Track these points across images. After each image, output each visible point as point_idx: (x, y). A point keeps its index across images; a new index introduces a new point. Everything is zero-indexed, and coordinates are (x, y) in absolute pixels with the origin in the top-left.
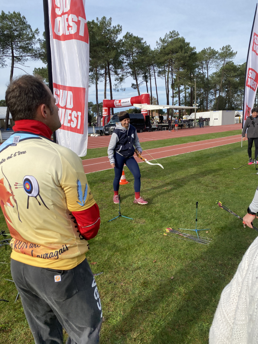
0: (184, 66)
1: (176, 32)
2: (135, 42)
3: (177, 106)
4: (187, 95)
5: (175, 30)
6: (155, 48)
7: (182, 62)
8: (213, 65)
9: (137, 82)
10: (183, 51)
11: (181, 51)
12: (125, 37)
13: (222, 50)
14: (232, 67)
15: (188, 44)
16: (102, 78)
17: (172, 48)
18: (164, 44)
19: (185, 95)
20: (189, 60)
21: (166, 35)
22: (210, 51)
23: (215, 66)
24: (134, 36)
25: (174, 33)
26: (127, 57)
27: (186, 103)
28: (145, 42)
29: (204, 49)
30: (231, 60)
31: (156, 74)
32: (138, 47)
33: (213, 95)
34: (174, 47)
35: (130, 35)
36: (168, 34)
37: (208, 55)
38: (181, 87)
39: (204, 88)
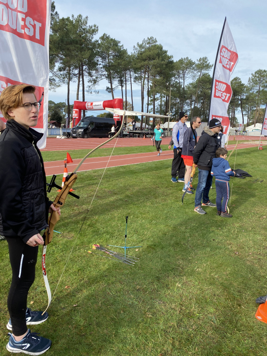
0: (160, 73)
1: (154, 38)
2: (112, 44)
3: (152, 114)
4: (163, 103)
5: (153, 37)
6: (132, 53)
7: (159, 69)
8: (189, 75)
9: (111, 86)
10: (160, 59)
11: (159, 58)
12: (102, 38)
13: (199, 61)
14: (208, 79)
15: (166, 52)
16: (75, 78)
17: (149, 54)
18: (141, 49)
19: (161, 104)
20: (166, 68)
21: (144, 41)
22: (187, 61)
23: (192, 76)
24: (111, 38)
25: (152, 39)
26: (103, 59)
27: (161, 112)
28: (122, 46)
29: (182, 58)
30: (207, 72)
31: (132, 79)
32: (115, 50)
33: (188, 105)
34: (151, 53)
35: (107, 37)
36: (146, 39)
37: (185, 65)
38: (156, 94)
39: (179, 97)
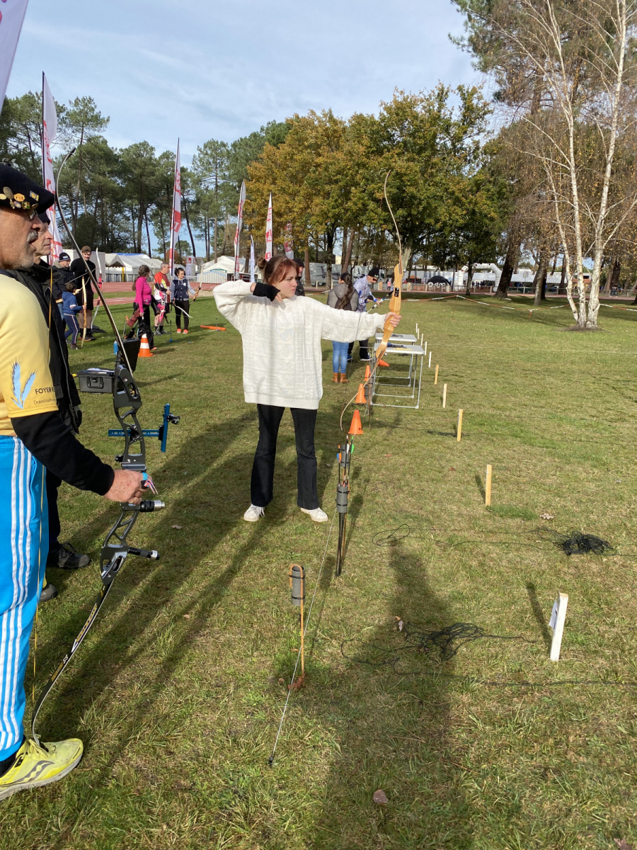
14: (100, 150)
23: (61, 140)
29: (30, 93)
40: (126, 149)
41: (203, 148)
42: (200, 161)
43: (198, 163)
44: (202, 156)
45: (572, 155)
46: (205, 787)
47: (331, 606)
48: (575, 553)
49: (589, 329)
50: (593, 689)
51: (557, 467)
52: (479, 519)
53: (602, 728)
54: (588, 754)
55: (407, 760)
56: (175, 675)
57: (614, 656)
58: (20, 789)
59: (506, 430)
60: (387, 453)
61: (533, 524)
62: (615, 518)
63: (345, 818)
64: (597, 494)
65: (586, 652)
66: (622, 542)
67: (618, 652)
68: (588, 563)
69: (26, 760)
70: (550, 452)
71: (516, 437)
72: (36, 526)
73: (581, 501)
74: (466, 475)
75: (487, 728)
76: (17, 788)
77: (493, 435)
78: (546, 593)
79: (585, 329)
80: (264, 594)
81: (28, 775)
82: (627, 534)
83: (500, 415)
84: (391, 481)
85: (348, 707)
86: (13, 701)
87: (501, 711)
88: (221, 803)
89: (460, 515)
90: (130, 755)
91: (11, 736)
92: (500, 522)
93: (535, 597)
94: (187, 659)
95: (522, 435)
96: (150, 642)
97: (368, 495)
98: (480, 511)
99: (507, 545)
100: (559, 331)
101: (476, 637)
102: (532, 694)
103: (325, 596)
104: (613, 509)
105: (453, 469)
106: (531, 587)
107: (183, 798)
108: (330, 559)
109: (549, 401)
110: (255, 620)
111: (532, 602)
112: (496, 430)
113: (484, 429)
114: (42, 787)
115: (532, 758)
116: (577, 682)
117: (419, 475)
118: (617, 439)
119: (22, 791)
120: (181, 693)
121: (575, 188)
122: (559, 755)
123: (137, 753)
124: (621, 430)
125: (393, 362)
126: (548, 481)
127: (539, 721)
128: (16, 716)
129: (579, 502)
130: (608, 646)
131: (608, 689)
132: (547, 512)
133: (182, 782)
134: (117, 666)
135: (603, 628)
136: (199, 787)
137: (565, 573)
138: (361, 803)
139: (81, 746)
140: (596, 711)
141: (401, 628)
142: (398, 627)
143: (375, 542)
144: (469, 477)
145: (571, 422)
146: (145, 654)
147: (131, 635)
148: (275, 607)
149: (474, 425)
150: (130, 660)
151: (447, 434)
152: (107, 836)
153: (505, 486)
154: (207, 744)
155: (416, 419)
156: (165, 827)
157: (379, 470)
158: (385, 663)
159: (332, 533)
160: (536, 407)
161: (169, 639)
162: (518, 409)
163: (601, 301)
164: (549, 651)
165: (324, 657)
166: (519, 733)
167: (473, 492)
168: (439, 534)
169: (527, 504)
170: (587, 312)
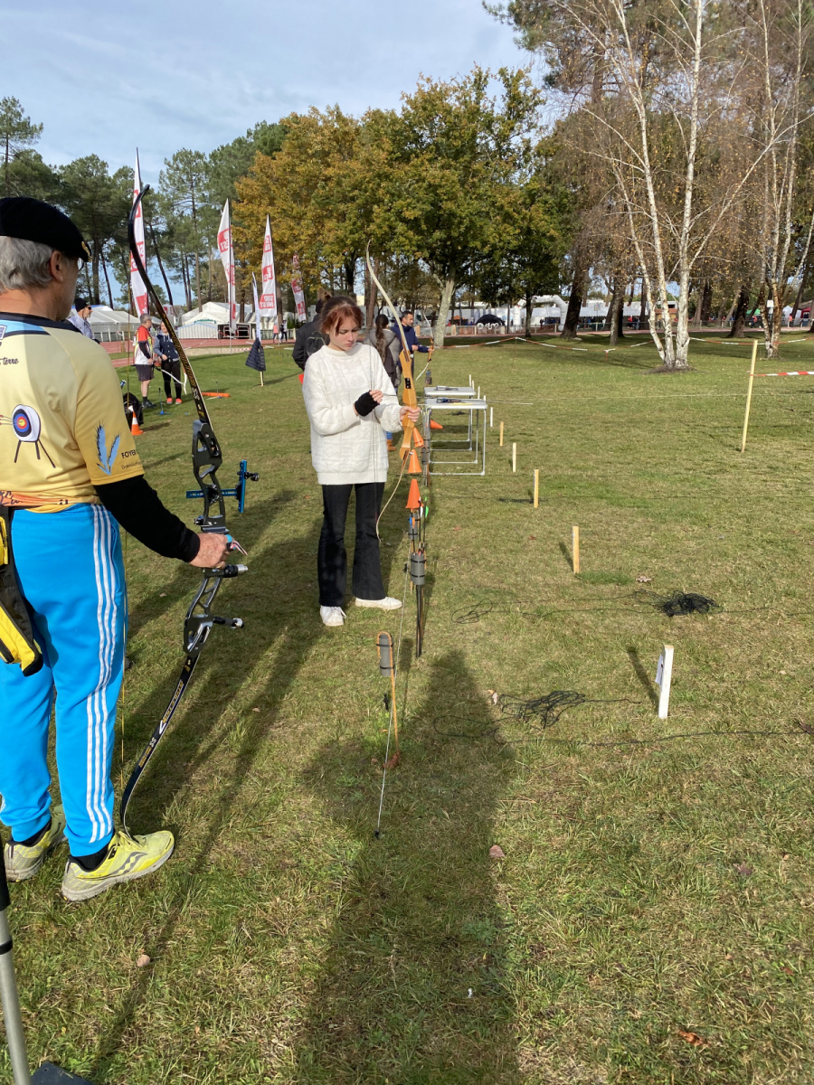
40: (69, 166)
41: (172, 162)
42: (170, 178)
43: (168, 181)
44: (171, 172)
45: (646, 154)
46: (312, 863)
47: (417, 687)
48: (678, 613)
49: (678, 370)
50: (705, 740)
51: (652, 527)
52: (568, 587)
53: (716, 774)
54: (702, 797)
55: (519, 820)
56: (256, 766)
57: (725, 709)
58: (115, 883)
59: (589, 492)
60: (455, 527)
61: (630, 588)
62: (719, 576)
63: (463, 874)
64: (698, 551)
65: (697, 708)
66: (728, 600)
67: (728, 705)
68: (694, 623)
69: (119, 851)
70: (642, 512)
71: (602, 498)
72: (119, 600)
73: (681, 561)
74: (549, 543)
75: (599, 784)
76: (111, 881)
77: (575, 498)
78: (649, 656)
79: (673, 369)
80: (339, 681)
81: (123, 867)
82: (734, 591)
83: (581, 475)
84: (464, 556)
85: (451, 778)
86: (103, 789)
87: (611, 768)
88: (331, 875)
89: (547, 585)
90: (225, 842)
91: (103, 826)
92: (591, 589)
93: (638, 660)
94: (266, 751)
95: (609, 495)
96: (221, 738)
97: (439, 573)
98: (569, 579)
99: (602, 612)
100: (643, 375)
101: (578, 703)
102: (642, 750)
103: (407, 678)
104: (716, 566)
105: (533, 538)
106: (632, 651)
107: (291, 874)
108: (407, 642)
109: (637, 455)
110: (334, 706)
111: (635, 666)
112: (578, 492)
113: (564, 491)
114: (138, 879)
115: (647, 806)
116: (688, 736)
117: (495, 547)
118: (717, 492)
119: (118, 885)
120: (266, 783)
121: (651, 195)
122: (674, 800)
123: (233, 840)
124: (722, 482)
125: (447, 423)
126: (642, 543)
127: (652, 774)
128: (106, 806)
129: (678, 562)
130: (718, 700)
131: (719, 739)
132: (643, 575)
133: (287, 861)
134: (190, 764)
135: (712, 684)
136: (306, 863)
137: (668, 634)
138: (477, 860)
139: (172, 837)
140: (708, 759)
141: (495, 701)
142: (492, 700)
143: (454, 620)
144: (552, 545)
145: (664, 478)
146: (217, 750)
147: (197, 733)
148: (354, 693)
149: (552, 488)
150: (204, 757)
151: (521, 501)
152: (221, 913)
153: (594, 552)
154: (306, 826)
155: (483, 487)
156: (278, 899)
157: (448, 545)
158: (483, 735)
159: (404, 615)
160: (622, 464)
161: (240, 733)
162: (601, 467)
163: (691, 334)
164: (656, 710)
165: (416, 736)
166: (631, 785)
167: (558, 560)
168: (525, 607)
169: (620, 569)
170: (675, 348)
